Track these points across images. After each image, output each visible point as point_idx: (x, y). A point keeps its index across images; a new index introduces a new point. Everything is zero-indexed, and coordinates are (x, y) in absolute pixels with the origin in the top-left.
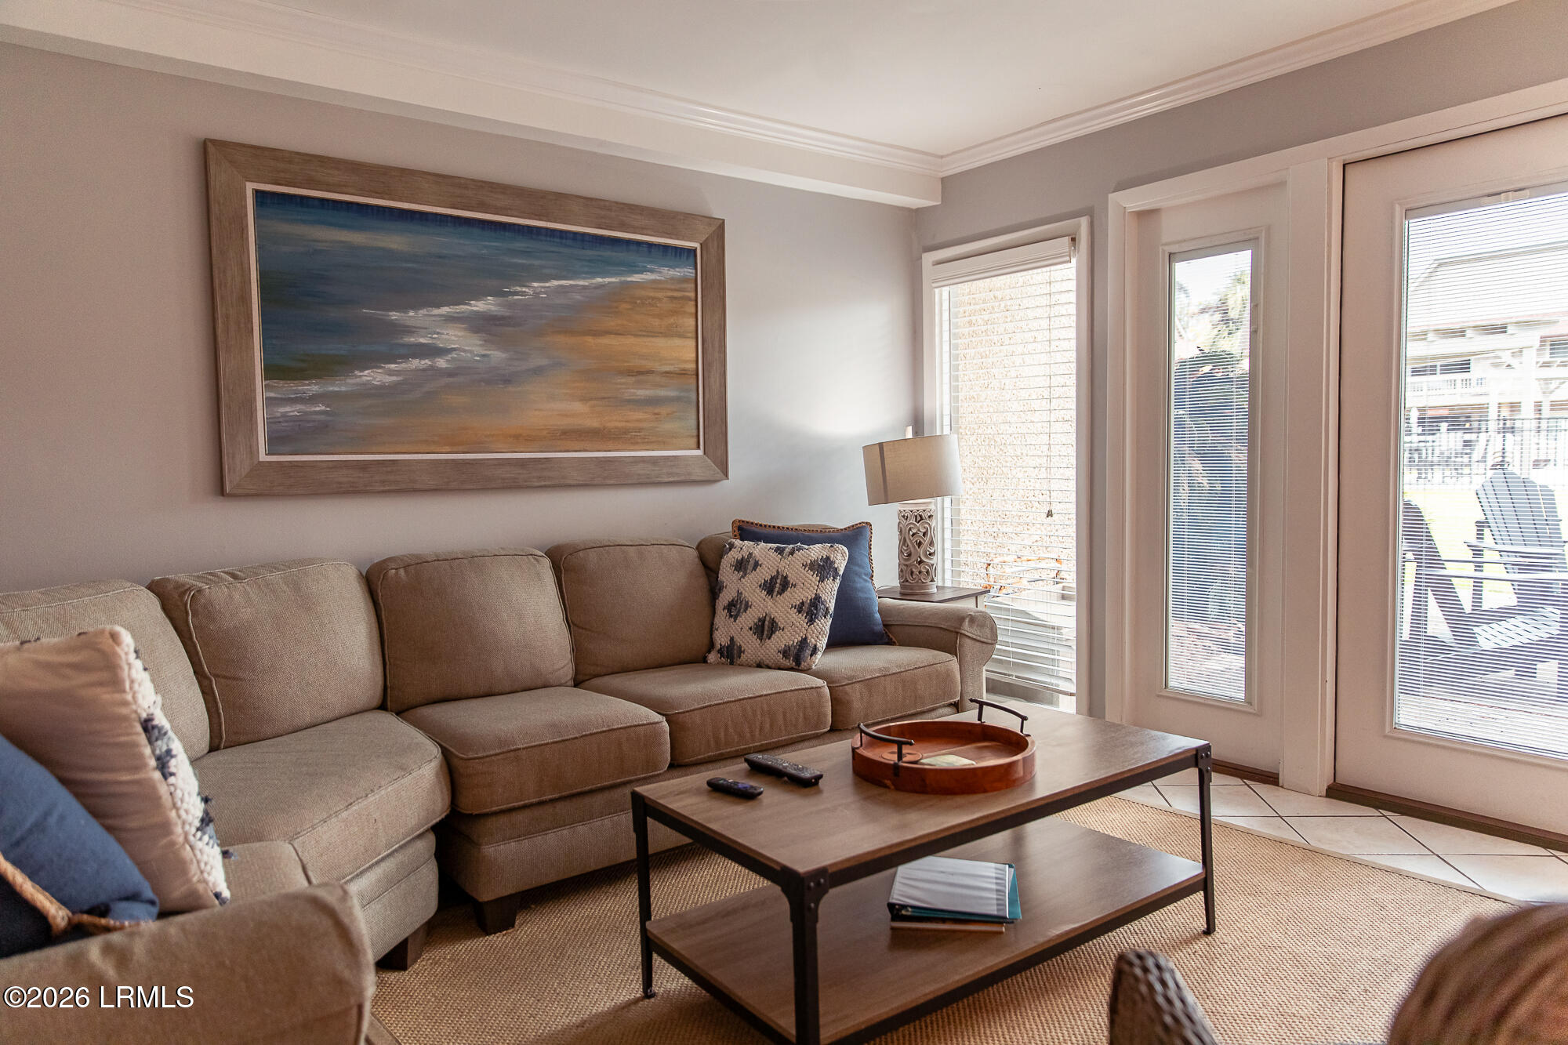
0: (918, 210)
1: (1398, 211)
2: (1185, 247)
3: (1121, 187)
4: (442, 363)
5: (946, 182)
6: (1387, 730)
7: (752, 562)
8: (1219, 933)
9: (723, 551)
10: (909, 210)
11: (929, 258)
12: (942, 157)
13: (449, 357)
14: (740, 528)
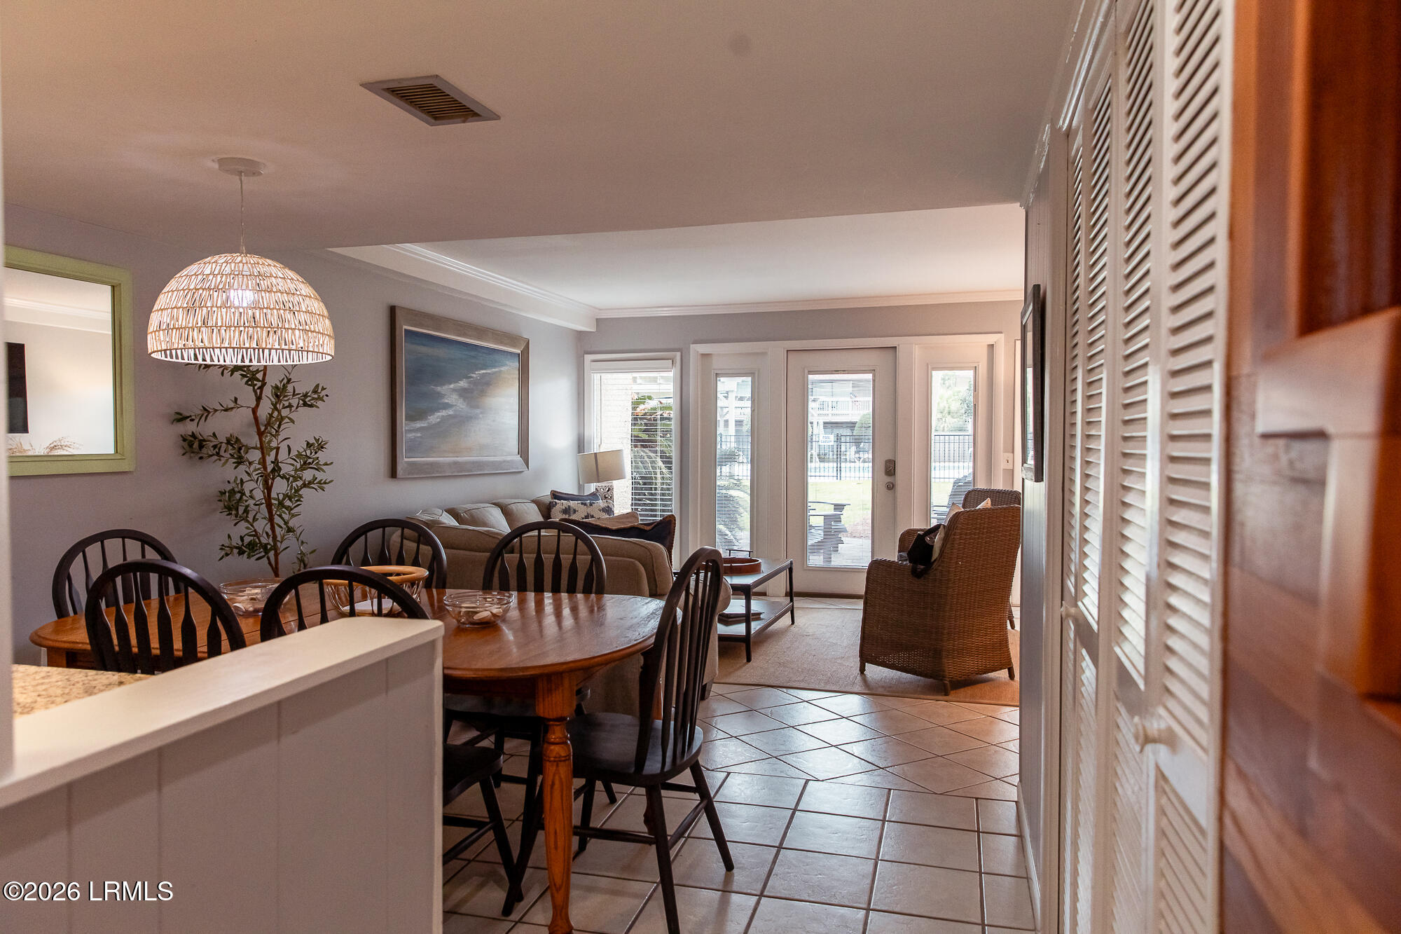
0: (580, 332)
1: (806, 371)
2: (723, 372)
3: (695, 342)
4: (451, 412)
5: (599, 321)
6: (805, 566)
7: (572, 510)
8: (796, 623)
9: (550, 506)
10: (577, 331)
11: (588, 358)
12: (600, 310)
13: (454, 408)
14: (554, 495)
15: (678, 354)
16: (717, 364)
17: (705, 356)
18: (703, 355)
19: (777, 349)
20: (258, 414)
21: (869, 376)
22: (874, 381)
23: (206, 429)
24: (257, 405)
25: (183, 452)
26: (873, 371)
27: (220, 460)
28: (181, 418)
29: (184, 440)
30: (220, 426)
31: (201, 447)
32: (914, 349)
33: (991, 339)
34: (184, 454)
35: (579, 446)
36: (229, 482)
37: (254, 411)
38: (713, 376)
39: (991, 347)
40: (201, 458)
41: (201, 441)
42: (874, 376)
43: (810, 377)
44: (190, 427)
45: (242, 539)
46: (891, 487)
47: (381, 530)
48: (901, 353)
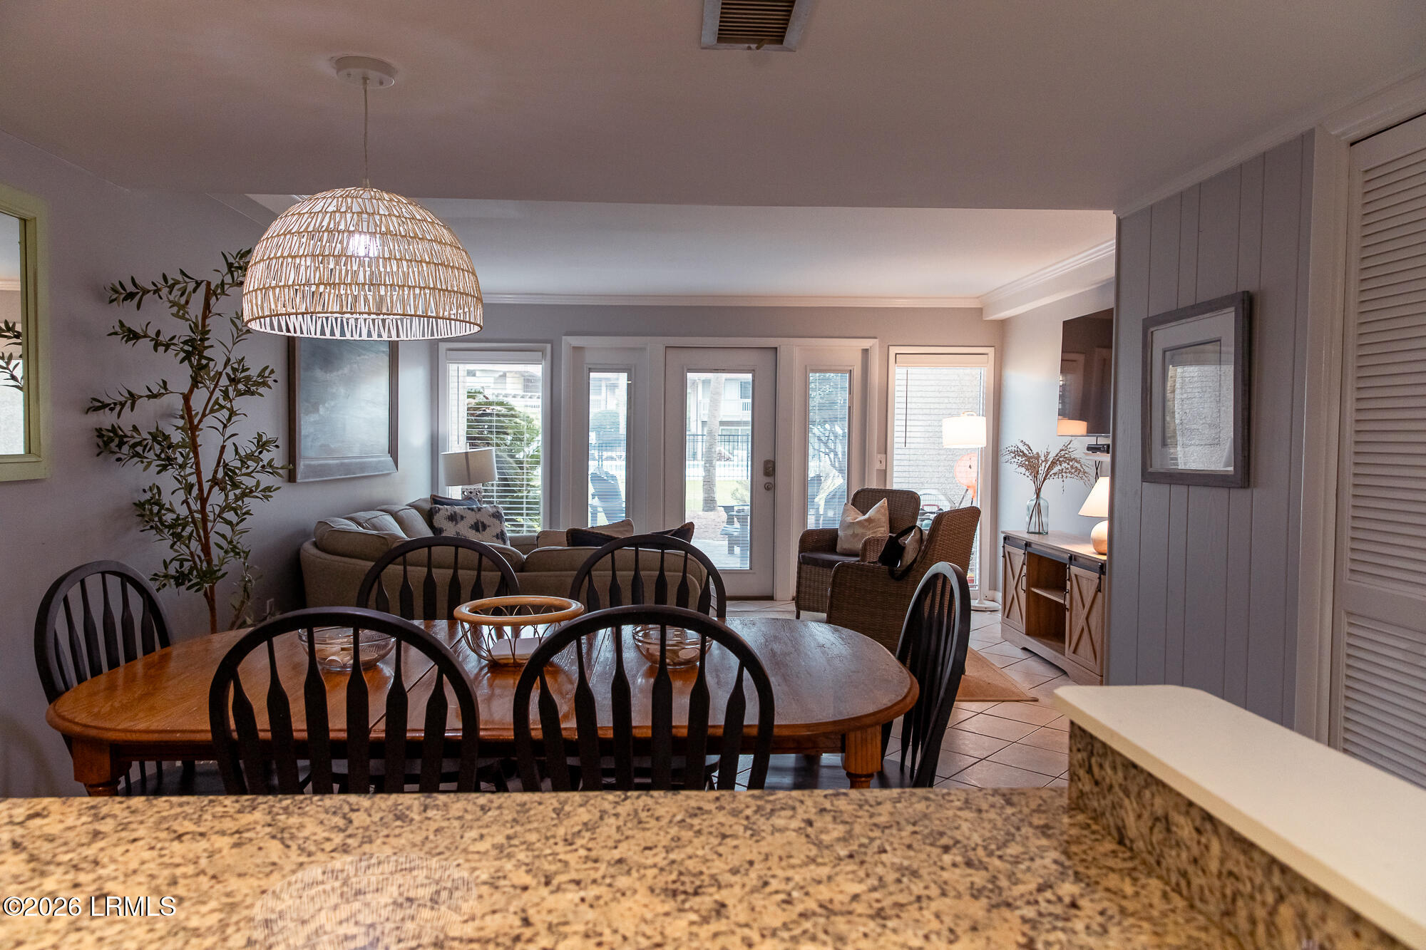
1: (686, 369)
2: (596, 366)
3: (567, 334)
15: (549, 346)
16: (590, 358)
17: (578, 349)
18: (575, 348)
19: (655, 345)
20: (192, 403)
21: (749, 377)
22: (753, 381)
23: (127, 420)
24: (191, 391)
25: (97, 451)
26: (752, 371)
27: (142, 462)
28: (98, 406)
29: (100, 436)
30: (142, 418)
31: (120, 446)
32: (795, 351)
33: (866, 343)
34: (98, 455)
35: (432, 444)
36: (144, 491)
37: (186, 398)
38: (586, 370)
39: (865, 351)
40: (119, 460)
41: (121, 437)
42: (753, 376)
43: (690, 376)
44: (106, 419)
45: (166, 565)
46: (770, 488)
47: (426, 549)
48: (782, 354)
